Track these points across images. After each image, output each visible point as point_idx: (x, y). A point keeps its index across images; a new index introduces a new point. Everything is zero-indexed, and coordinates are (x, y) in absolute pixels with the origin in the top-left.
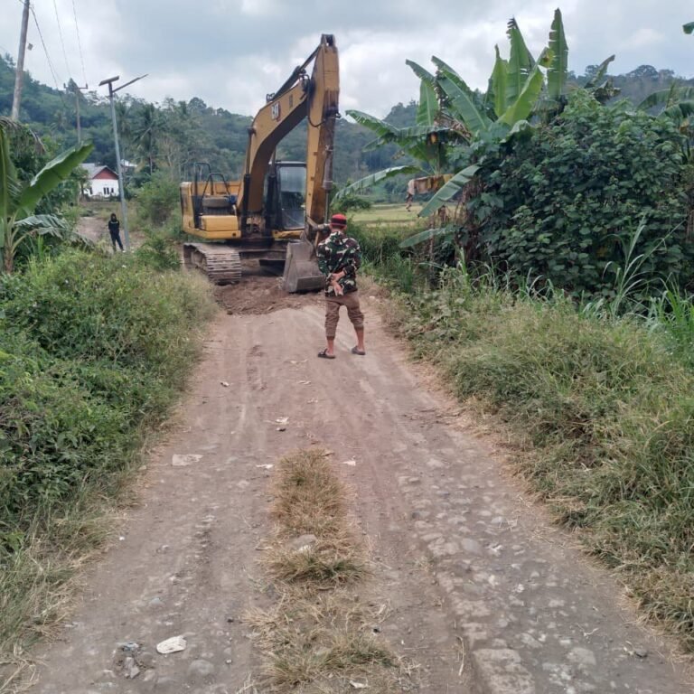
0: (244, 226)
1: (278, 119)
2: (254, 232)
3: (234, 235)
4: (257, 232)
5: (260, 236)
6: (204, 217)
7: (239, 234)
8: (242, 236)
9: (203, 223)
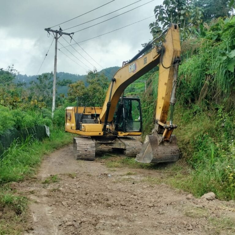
0: (104, 129)
1: (133, 72)
2: (109, 133)
3: (100, 134)
4: (111, 133)
5: (112, 135)
6: (83, 124)
7: (102, 134)
8: (104, 134)
9: (83, 127)
